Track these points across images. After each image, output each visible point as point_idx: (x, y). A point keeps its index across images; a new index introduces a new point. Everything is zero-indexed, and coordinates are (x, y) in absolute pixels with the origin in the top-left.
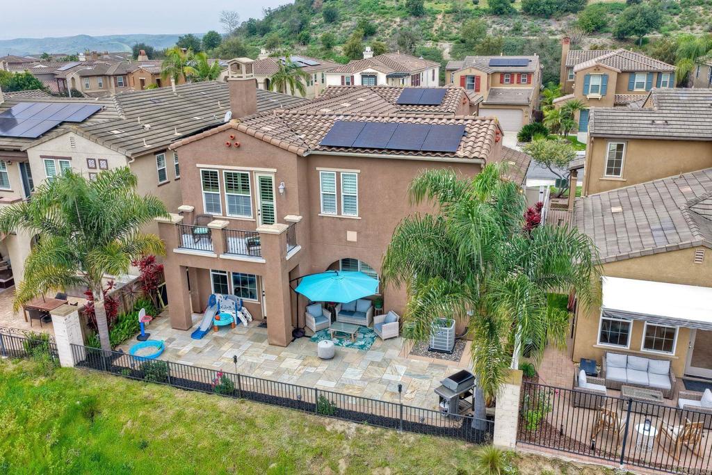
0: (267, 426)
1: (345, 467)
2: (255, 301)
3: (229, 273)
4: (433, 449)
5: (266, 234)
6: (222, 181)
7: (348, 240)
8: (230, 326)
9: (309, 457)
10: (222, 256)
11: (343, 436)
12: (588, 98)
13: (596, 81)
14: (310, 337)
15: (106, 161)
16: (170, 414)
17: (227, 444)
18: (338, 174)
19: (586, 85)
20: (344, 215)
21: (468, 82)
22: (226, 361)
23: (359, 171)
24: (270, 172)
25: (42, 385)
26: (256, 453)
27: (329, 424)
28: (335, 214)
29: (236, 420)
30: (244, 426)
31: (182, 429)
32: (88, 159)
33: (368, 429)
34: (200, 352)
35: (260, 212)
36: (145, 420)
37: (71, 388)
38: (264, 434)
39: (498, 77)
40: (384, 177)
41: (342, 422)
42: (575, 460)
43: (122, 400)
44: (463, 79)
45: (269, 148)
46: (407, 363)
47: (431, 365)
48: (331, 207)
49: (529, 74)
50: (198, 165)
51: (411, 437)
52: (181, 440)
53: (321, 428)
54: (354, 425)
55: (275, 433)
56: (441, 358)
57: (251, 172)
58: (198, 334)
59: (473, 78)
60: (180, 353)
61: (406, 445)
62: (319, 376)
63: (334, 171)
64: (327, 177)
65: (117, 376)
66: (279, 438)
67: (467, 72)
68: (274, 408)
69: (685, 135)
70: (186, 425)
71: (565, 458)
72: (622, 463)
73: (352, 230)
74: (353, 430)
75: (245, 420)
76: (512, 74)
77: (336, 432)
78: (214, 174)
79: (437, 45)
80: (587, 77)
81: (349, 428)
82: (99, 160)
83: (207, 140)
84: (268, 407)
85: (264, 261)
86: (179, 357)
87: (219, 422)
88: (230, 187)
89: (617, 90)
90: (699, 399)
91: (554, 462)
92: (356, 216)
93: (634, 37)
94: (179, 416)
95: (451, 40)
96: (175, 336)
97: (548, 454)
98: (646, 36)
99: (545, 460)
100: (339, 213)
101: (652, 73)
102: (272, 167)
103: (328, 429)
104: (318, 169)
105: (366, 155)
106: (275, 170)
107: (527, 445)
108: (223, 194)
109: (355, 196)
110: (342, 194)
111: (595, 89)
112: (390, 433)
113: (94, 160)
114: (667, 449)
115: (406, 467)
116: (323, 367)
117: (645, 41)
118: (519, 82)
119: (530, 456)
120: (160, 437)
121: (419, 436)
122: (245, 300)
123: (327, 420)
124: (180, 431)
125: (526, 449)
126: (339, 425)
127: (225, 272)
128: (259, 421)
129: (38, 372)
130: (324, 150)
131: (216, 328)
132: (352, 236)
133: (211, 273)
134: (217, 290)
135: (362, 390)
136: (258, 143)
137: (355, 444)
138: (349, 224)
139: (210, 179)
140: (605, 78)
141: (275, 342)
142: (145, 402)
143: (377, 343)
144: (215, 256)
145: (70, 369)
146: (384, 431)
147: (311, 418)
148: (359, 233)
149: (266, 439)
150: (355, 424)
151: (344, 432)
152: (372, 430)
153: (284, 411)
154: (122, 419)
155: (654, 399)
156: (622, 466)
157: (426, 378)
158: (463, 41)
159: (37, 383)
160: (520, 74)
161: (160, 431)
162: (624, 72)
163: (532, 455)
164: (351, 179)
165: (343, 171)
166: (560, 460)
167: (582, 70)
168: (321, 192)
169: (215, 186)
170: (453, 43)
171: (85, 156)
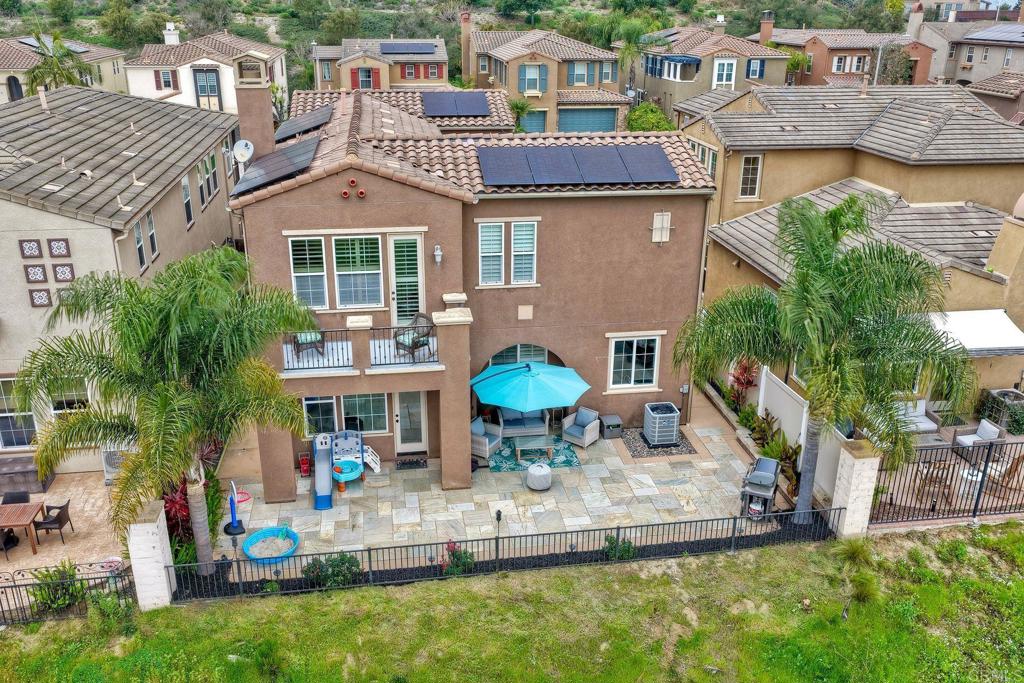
0: (562, 598)
1: (695, 617)
2: (385, 433)
3: (338, 398)
4: (782, 562)
5: (448, 327)
6: (330, 255)
7: (519, 318)
8: (361, 479)
9: (644, 619)
10: (368, 372)
11: (667, 580)
12: (526, 95)
13: (532, 74)
14: (487, 467)
15: (66, 241)
16: (411, 624)
17: (523, 640)
18: (508, 225)
19: (521, 79)
20: (514, 284)
21: (361, 77)
22: (408, 529)
23: (539, 218)
24: (415, 233)
25: (134, 652)
26: (571, 638)
27: (641, 570)
28: (501, 284)
29: (512, 603)
30: (528, 609)
31: (445, 641)
32: (21, 242)
33: (692, 562)
34: (354, 526)
35: (395, 296)
36: (376, 647)
37: (197, 638)
38: (566, 610)
39: (398, 70)
40: (574, 223)
41: (655, 563)
42: (930, 527)
43: (307, 629)
44: (354, 73)
45: (415, 195)
46: (645, 471)
47: (673, 465)
48: (494, 274)
49: (439, 65)
50: (285, 233)
51: (749, 555)
52: (453, 657)
53: (633, 579)
54: (672, 562)
55: (579, 603)
56: (671, 454)
57: (384, 235)
58: (322, 503)
59: (368, 72)
60: (323, 535)
61: (749, 566)
62: (557, 514)
63: (501, 221)
64: (489, 233)
65: (263, 597)
66: (589, 607)
67: (361, 64)
68: (554, 571)
69: (824, 142)
70: (448, 633)
71: (920, 527)
72: (974, 516)
73: (526, 303)
74: (675, 568)
75: (527, 599)
76: (416, 65)
77: (655, 577)
78: (315, 245)
79: (254, 20)
80: (522, 69)
81: (669, 567)
82: (50, 241)
83: (304, 190)
84: (544, 572)
85: (442, 367)
86: (328, 542)
87: (491, 613)
88: (342, 262)
89: (559, 86)
90: (974, 432)
91: (909, 536)
92: (533, 283)
93: (524, 13)
94: (428, 623)
95: (271, 12)
96: (284, 514)
97: (902, 528)
98: (538, 12)
99: (899, 536)
100: (508, 281)
101: (593, 62)
102: (419, 225)
103: (643, 576)
104: (476, 220)
105: (556, 194)
106: (425, 229)
107: (878, 526)
108: (330, 274)
109: (532, 255)
110: (513, 253)
111: (532, 84)
112: (721, 559)
113: (38, 242)
114: (988, 492)
115: (767, 592)
116: (549, 502)
117: (537, 20)
118: (426, 77)
119: (886, 538)
120: (419, 662)
121: (756, 551)
122: (366, 433)
123: (635, 565)
124: (443, 644)
125: (882, 530)
126: (654, 568)
127: (331, 398)
128: (547, 595)
129: (105, 633)
130: (493, 192)
131: (343, 485)
132: (525, 312)
133: (305, 403)
134: (317, 428)
135: (629, 516)
136: (397, 188)
137: (687, 586)
138: (523, 296)
139: (306, 254)
140: (543, 69)
141: (454, 484)
142: (352, 621)
143: (581, 455)
144: (357, 372)
145: (166, 609)
146: (711, 558)
147: (612, 569)
148: (536, 307)
149: (572, 614)
150: (672, 560)
151: (665, 574)
152: (697, 561)
153: (571, 571)
154: (333, 656)
155: (938, 443)
156: (976, 520)
157: (686, 482)
158: (294, 15)
159: (118, 651)
160: (427, 65)
161: (412, 652)
162: (565, 61)
163: (885, 535)
164: (525, 232)
165: (515, 220)
166: (915, 532)
167: (515, 59)
168: (480, 255)
169: (317, 262)
170: (278, 17)
171: (15, 238)
